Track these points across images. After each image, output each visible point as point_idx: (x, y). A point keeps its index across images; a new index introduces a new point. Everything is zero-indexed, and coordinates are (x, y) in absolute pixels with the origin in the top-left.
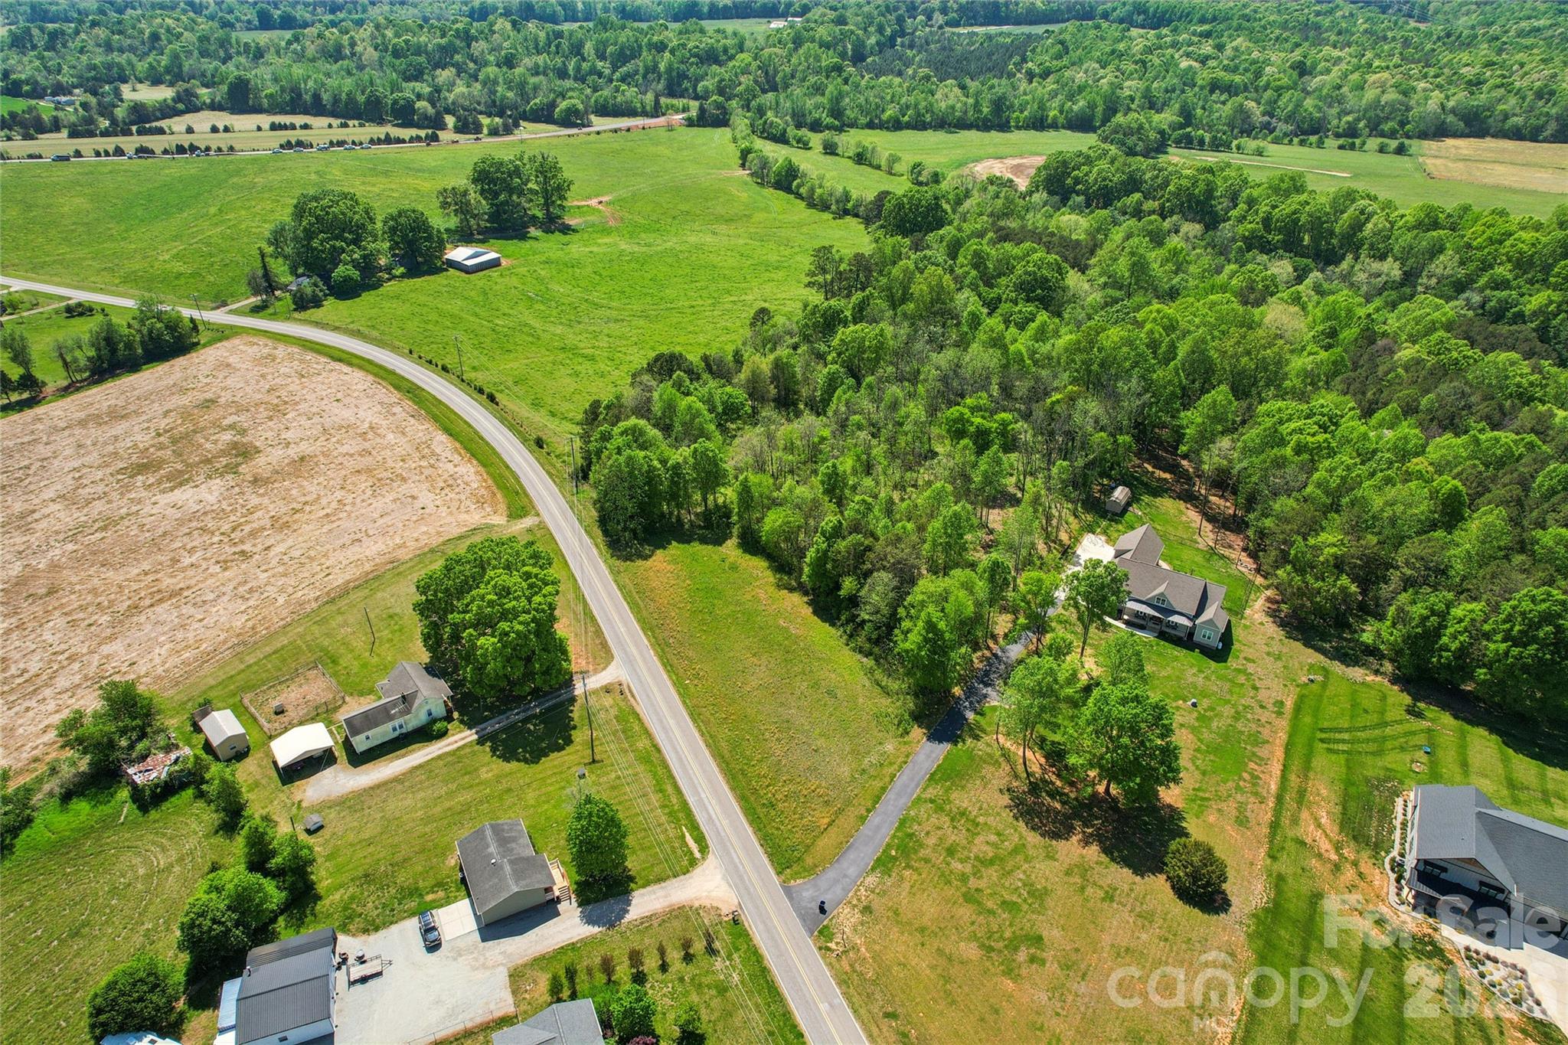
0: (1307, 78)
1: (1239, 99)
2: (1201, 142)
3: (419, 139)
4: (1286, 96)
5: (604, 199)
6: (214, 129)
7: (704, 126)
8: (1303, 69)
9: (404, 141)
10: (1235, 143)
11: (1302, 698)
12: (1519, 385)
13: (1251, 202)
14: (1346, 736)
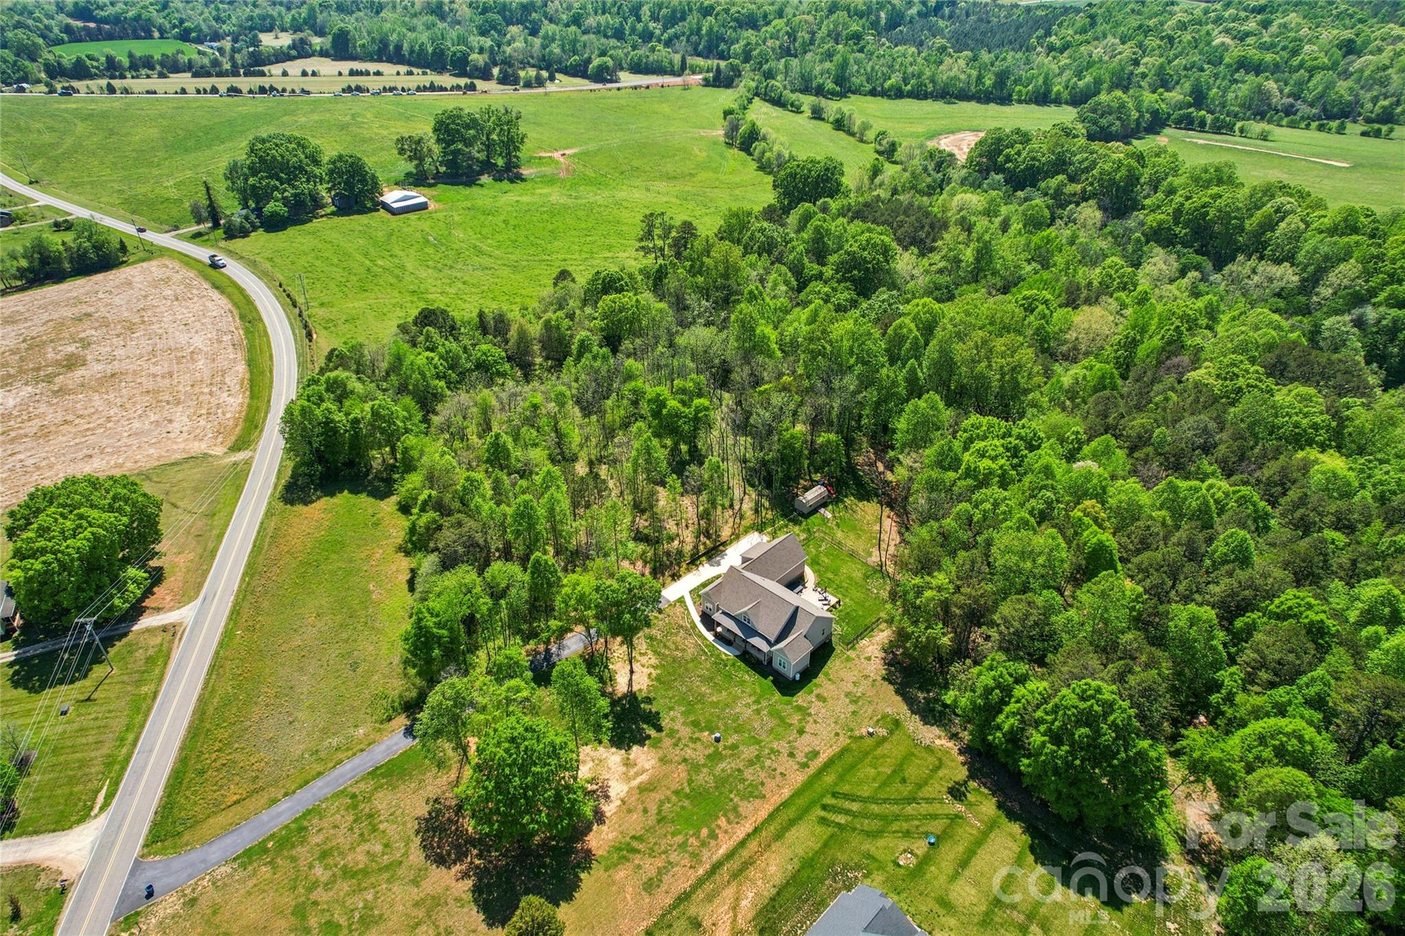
0: (1351, 57)
1: (1260, 79)
2: (1202, 124)
3: (458, 88)
4: (1318, 77)
5: (567, 152)
6: (304, 74)
7: (719, 87)
8: (1350, 48)
9: (446, 90)
10: (1239, 125)
11: (844, 751)
12: (1296, 425)
13: (1171, 191)
14: (855, 807)
